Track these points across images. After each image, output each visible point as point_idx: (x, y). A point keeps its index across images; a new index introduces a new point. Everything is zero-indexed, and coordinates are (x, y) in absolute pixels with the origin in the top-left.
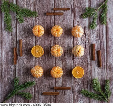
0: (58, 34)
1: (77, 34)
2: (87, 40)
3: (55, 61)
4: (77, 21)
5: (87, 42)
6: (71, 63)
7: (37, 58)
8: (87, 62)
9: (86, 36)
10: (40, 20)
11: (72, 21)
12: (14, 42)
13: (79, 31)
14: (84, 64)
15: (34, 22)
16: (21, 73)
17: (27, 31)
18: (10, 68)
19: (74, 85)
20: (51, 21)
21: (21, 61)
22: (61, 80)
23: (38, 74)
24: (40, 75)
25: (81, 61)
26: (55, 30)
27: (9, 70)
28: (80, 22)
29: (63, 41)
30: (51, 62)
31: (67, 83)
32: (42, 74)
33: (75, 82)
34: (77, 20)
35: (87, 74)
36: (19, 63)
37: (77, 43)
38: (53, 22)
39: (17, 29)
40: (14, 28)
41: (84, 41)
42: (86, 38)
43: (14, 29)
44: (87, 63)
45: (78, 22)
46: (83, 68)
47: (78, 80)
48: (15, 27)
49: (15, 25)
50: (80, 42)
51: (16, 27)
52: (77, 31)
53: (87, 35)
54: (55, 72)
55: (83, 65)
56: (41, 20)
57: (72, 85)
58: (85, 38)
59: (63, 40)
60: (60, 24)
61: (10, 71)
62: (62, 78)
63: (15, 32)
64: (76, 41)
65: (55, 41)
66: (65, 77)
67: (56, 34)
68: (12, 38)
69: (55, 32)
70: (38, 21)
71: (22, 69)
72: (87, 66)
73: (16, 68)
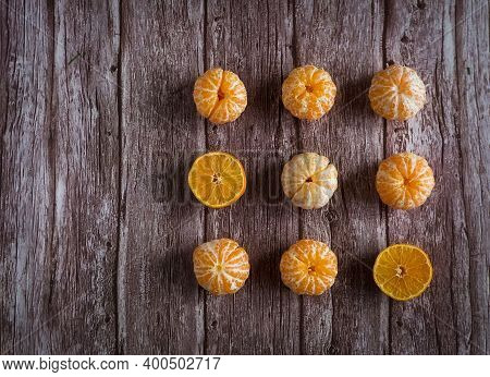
0: (310, 106)
1: (396, 103)
2: (450, 125)
3: (297, 227)
4: (398, 38)
5: (452, 132)
6: (374, 235)
7: (215, 213)
8: (450, 228)
9: (445, 108)
10: (228, 36)
11: (378, 36)
12: (110, 139)
13: (404, 88)
14: (439, 239)
15: (201, 46)
16: (142, 281)
17: (167, 86)
18: (91, 259)
19: (390, 342)
20: (280, 38)
21: (142, 225)
22: (327, 315)
23: (222, 276)
24: (230, 285)
25: (421, 225)
26: (302, 84)
27: (84, 267)
28: (413, 41)
29: (336, 133)
30: (278, 228)
31: (356, 330)
32: (238, 284)
33: (395, 323)
34: (402, 32)
35: (454, 286)
36: (131, 234)
37: (401, 138)
38: (289, 42)
39: (125, 79)
40: (109, 72)
41: (434, 132)
42: (443, 114)
43: (110, 77)
44: (454, 236)
45: (404, 39)
46: (432, 257)
47: (408, 315)
48: (113, 69)
49: (112, 61)
50: (416, 134)
51: (117, 69)
52: (394, 88)
53: (449, 103)
54: (300, 264)
55: (431, 245)
56: (234, 36)
57: (381, 339)
58: (440, 115)
59: (337, 126)
60: (322, 53)
61: (91, 273)
62: (330, 306)
63: (112, 91)
64: (396, 130)
65: (298, 133)
66: (346, 301)
67: (304, 103)
68: (100, 118)
69: (301, 97)
70: (218, 39)
71: (144, 265)
72: (453, 246)
73: (117, 258)
